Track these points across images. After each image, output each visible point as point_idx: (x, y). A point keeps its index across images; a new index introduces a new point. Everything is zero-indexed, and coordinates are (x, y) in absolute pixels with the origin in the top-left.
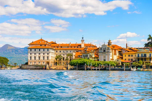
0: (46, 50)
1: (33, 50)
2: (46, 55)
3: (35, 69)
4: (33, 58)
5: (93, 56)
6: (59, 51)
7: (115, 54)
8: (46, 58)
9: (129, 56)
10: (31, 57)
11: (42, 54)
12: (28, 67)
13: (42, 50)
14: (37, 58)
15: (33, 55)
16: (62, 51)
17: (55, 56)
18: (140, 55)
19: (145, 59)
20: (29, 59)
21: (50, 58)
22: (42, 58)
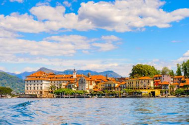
0: (40, 81)
1: (29, 82)
2: (40, 85)
3: (31, 98)
4: (29, 88)
5: (76, 86)
6: (53, 82)
7: (91, 84)
8: (39, 88)
9: (102, 86)
10: (27, 88)
11: (36, 85)
12: (24, 96)
13: (36, 82)
14: (33, 89)
15: (29, 86)
16: (56, 82)
17: (49, 86)
18: (107, 85)
19: (111, 88)
20: (26, 89)
21: (43, 88)
22: (36, 88)
